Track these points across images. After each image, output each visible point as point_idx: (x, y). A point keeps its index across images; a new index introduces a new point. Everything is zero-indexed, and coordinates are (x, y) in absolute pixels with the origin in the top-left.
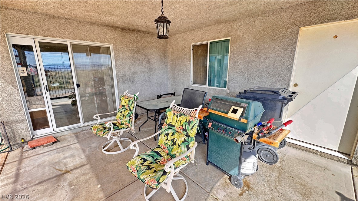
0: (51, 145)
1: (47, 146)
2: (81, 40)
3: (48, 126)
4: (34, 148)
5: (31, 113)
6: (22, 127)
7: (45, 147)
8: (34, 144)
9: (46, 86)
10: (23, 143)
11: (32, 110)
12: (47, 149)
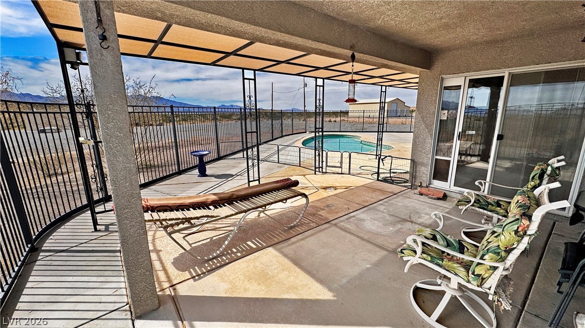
0: (435, 199)
1: (431, 198)
2: (530, 64)
3: (445, 180)
4: (422, 195)
5: (436, 159)
6: (424, 171)
7: (429, 198)
8: (424, 190)
9: (460, 132)
10: (419, 186)
11: (438, 157)
12: (429, 200)
